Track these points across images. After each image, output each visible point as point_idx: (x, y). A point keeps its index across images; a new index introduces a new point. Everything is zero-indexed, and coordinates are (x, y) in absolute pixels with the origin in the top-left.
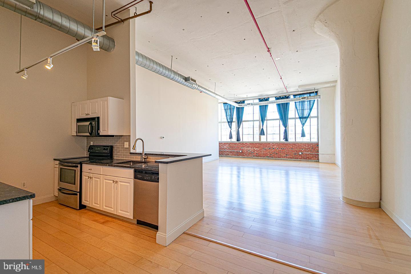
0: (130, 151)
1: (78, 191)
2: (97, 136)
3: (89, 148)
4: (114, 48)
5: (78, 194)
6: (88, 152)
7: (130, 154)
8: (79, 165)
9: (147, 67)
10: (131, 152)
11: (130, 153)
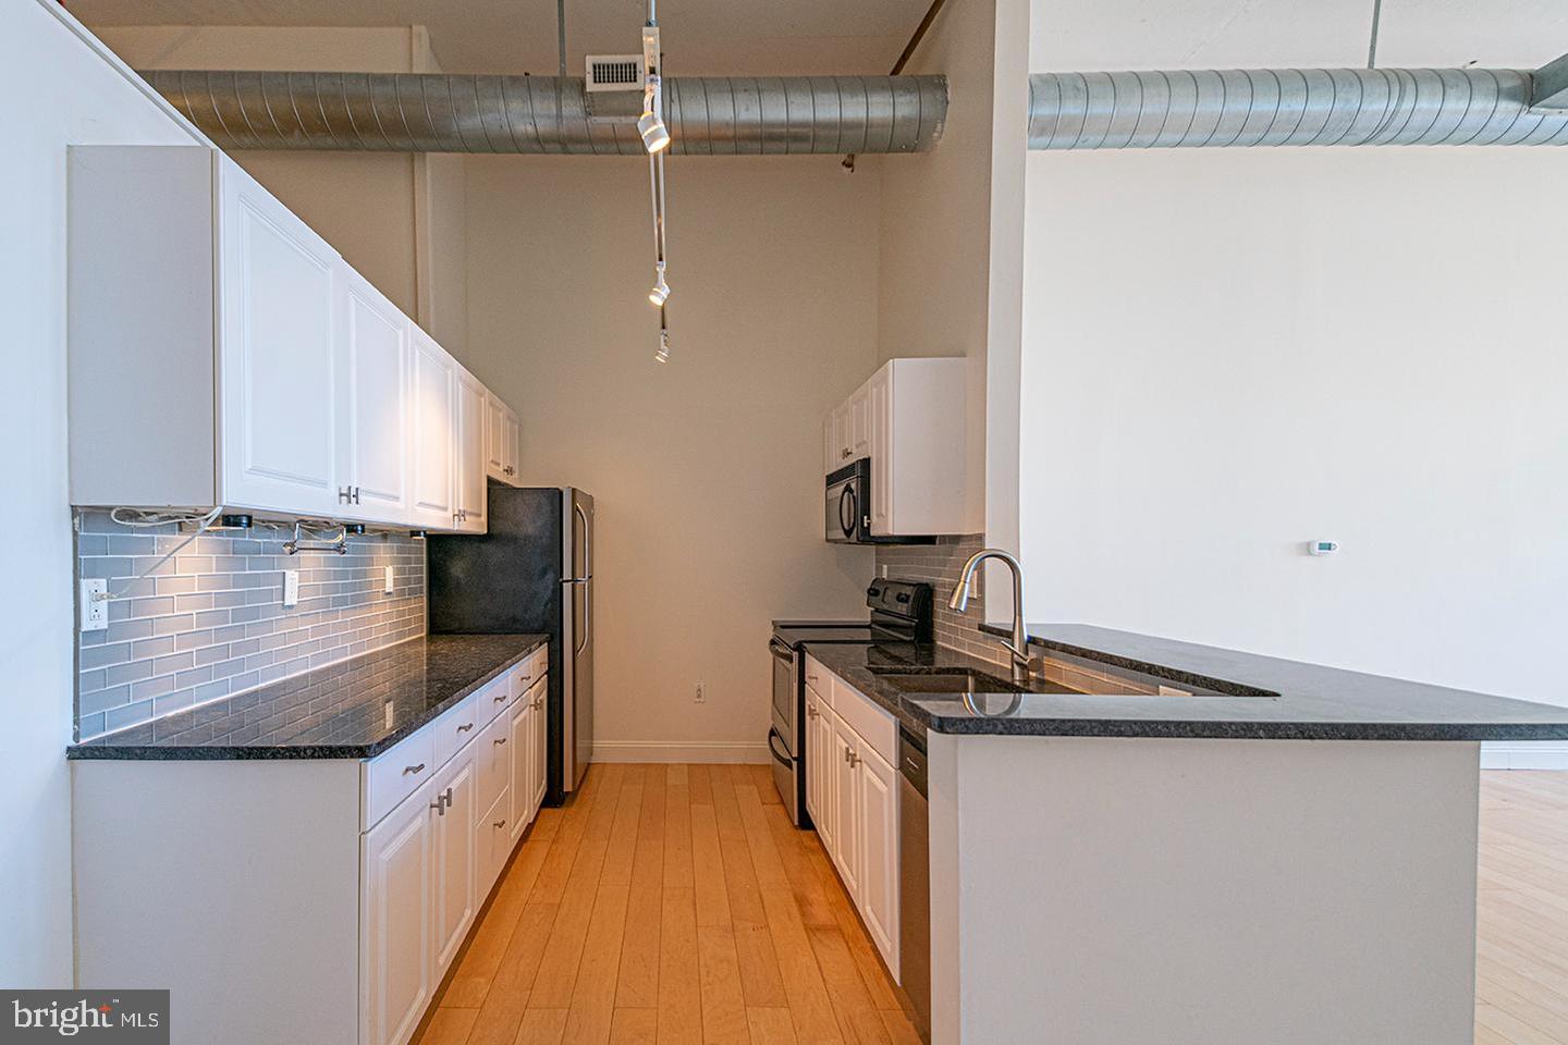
0: (983, 617)
1: (795, 755)
2: (861, 539)
3: (873, 592)
4: (943, 121)
5: (795, 763)
6: (868, 605)
7: (980, 629)
8: (795, 655)
9: (1150, 138)
10: (987, 623)
11: (982, 628)
